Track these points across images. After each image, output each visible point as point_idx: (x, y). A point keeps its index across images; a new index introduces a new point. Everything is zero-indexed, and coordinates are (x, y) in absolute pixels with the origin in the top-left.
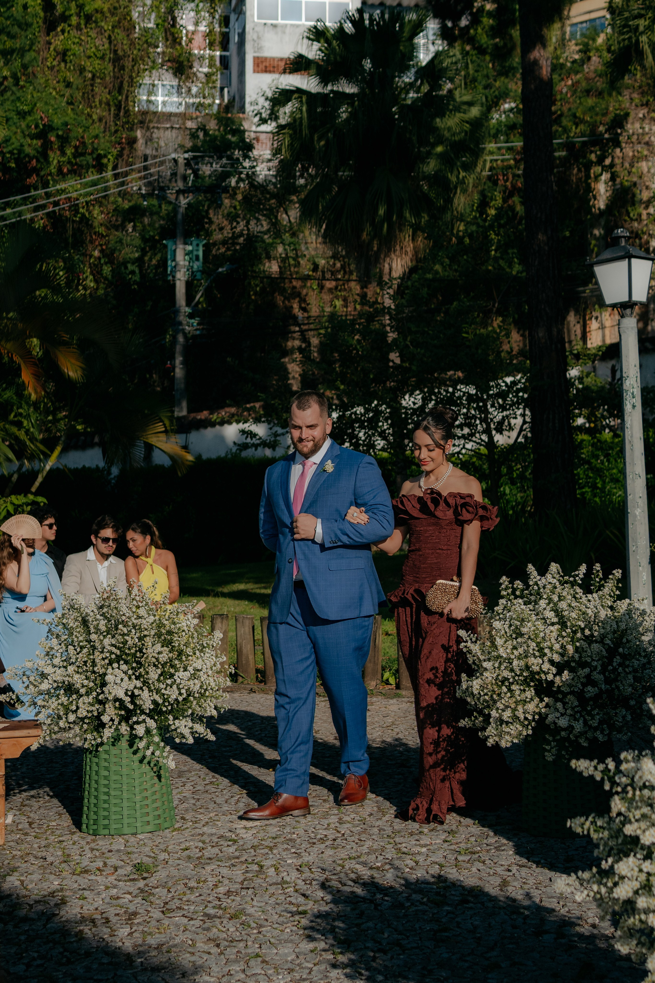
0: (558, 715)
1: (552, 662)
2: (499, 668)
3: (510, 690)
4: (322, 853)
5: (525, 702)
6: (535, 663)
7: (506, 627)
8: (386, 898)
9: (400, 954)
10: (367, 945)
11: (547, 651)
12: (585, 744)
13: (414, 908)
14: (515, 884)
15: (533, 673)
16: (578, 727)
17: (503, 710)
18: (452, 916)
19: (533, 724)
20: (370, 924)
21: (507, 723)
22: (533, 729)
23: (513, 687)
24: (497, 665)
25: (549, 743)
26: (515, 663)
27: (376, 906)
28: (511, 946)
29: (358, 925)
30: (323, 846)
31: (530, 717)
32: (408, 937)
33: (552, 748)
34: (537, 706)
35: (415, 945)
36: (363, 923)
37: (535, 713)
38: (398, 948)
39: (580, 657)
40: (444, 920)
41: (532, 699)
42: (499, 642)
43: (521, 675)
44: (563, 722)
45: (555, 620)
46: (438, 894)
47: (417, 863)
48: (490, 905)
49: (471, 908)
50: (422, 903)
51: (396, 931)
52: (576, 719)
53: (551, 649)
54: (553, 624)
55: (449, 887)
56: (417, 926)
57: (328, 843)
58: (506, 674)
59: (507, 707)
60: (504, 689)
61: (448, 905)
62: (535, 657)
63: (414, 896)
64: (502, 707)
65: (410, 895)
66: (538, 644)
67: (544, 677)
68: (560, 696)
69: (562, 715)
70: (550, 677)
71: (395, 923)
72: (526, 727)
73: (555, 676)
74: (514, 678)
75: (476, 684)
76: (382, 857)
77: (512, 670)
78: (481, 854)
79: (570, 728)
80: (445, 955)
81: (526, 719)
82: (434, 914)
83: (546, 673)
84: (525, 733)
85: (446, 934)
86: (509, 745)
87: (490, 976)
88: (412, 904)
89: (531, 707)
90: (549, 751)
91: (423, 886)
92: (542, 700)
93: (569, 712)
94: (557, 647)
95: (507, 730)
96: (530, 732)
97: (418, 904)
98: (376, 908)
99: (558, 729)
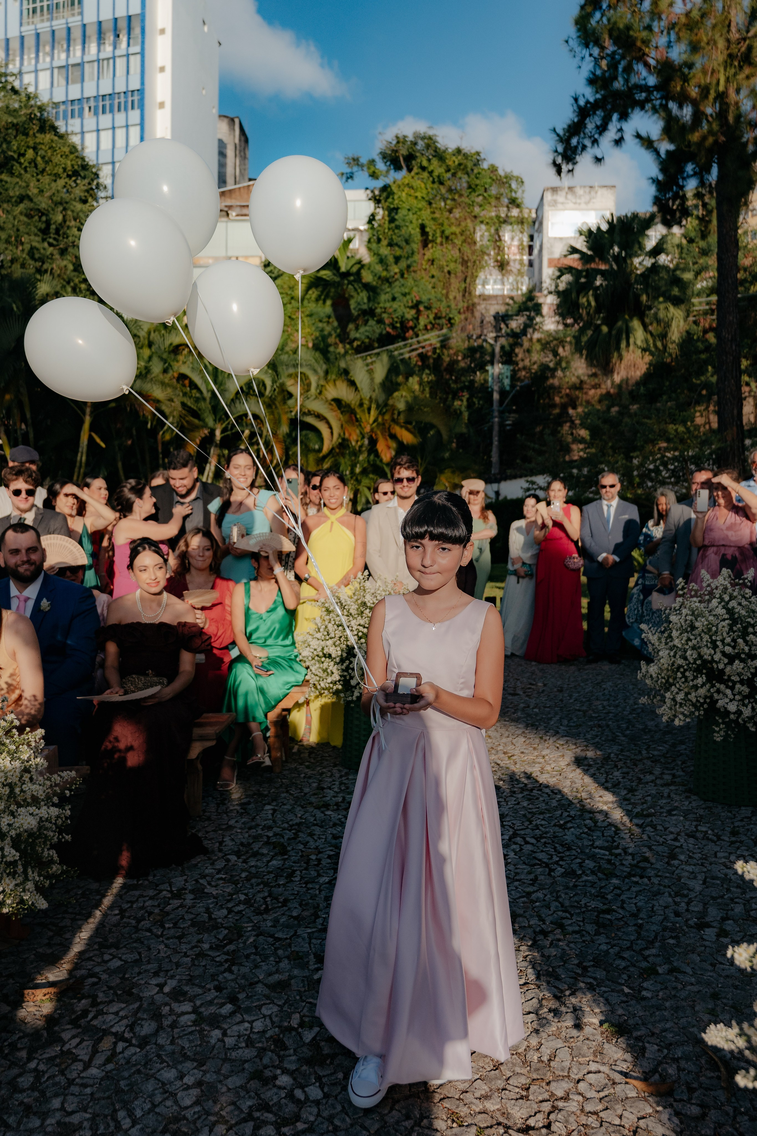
0: (727, 700)
1: (724, 654)
2: (674, 656)
3: (684, 676)
4: (518, 804)
5: (696, 688)
6: (707, 653)
7: (682, 621)
8: (561, 863)
9: (559, 940)
10: (531, 923)
11: (719, 643)
12: (753, 730)
13: (585, 878)
14: (682, 857)
15: (705, 662)
16: (747, 712)
17: (677, 693)
18: (618, 892)
19: (705, 706)
20: (540, 895)
21: (681, 704)
22: (704, 710)
23: (687, 674)
24: (672, 654)
25: (718, 725)
26: (689, 653)
27: (552, 870)
28: (671, 941)
29: (529, 894)
30: (520, 796)
31: (702, 701)
32: (572, 915)
33: (721, 730)
34: (709, 691)
35: (577, 928)
36: (534, 892)
37: (706, 697)
38: (558, 931)
39: (750, 650)
40: (609, 897)
41: (703, 685)
42: (675, 634)
43: (695, 663)
44: (732, 707)
45: (727, 616)
46: (609, 861)
47: (596, 822)
48: (656, 881)
49: (637, 883)
50: (593, 873)
51: (562, 906)
52: (744, 705)
53: (723, 641)
54: (724, 620)
55: (620, 854)
56: (583, 903)
57: (526, 793)
58: (680, 662)
59: (680, 690)
60: (679, 675)
61: (617, 876)
62: (708, 648)
63: (587, 861)
64: (676, 690)
65: (584, 862)
66: (711, 637)
67: (715, 666)
68: (730, 684)
69: (731, 700)
70: (721, 666)
71: (563, 896)
72: (697, 709)
73: (725, 665)
74: (688, 665)
75: (653, 669)
76: (567, 814)
77: (685, 659)
78: (654, 818)
79: (739, 713)
80: (604, 947)
81: (697, 701)
82: (601, 888)
83: (717, 663)
84: (697, 714)
85: (609, 917)
86: (682, 723)
87: (645, 985)
88: (584, 872)
89: (702, 691)
90: (718, 732)
91: (597, 851)
92: (713, 686)
93: (738, 697)
94: (728, 640)
95: (682, 710)
96: (702, 712)
97: (588, 872)
98: (549, 874)
99: (727, 713)
